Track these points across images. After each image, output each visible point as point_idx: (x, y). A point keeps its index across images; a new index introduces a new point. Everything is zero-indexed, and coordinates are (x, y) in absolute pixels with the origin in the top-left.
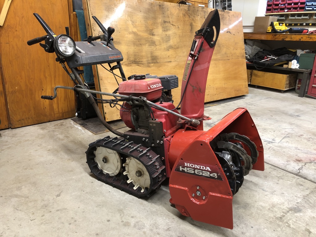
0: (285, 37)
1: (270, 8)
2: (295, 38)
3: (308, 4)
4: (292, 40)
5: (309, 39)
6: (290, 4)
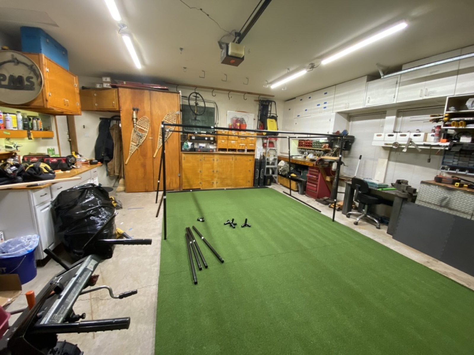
6: (307, 143)
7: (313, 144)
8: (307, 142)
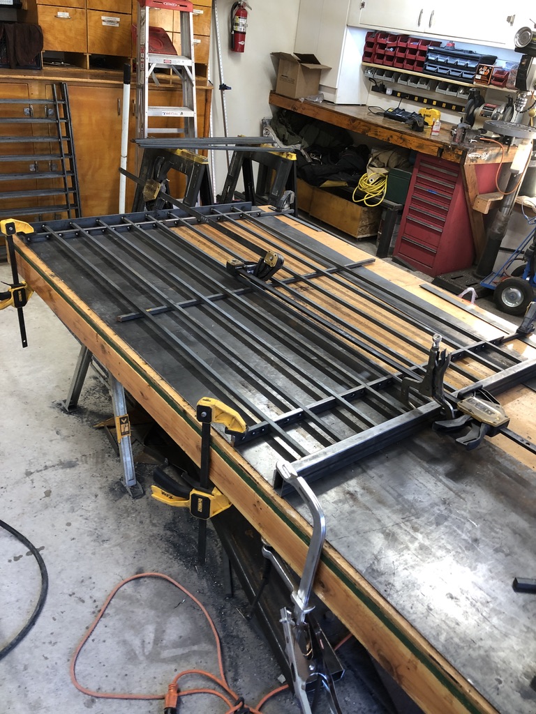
0: (367, 128)
1: (370, 50)
2: (382, 134)
3: (429, 58)
4: (376, 137)
5: (401, 141)
6: (403, 50)
7: (432, 58)
8: (403, 45)
